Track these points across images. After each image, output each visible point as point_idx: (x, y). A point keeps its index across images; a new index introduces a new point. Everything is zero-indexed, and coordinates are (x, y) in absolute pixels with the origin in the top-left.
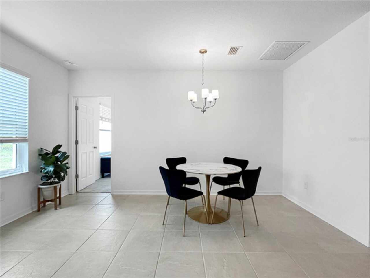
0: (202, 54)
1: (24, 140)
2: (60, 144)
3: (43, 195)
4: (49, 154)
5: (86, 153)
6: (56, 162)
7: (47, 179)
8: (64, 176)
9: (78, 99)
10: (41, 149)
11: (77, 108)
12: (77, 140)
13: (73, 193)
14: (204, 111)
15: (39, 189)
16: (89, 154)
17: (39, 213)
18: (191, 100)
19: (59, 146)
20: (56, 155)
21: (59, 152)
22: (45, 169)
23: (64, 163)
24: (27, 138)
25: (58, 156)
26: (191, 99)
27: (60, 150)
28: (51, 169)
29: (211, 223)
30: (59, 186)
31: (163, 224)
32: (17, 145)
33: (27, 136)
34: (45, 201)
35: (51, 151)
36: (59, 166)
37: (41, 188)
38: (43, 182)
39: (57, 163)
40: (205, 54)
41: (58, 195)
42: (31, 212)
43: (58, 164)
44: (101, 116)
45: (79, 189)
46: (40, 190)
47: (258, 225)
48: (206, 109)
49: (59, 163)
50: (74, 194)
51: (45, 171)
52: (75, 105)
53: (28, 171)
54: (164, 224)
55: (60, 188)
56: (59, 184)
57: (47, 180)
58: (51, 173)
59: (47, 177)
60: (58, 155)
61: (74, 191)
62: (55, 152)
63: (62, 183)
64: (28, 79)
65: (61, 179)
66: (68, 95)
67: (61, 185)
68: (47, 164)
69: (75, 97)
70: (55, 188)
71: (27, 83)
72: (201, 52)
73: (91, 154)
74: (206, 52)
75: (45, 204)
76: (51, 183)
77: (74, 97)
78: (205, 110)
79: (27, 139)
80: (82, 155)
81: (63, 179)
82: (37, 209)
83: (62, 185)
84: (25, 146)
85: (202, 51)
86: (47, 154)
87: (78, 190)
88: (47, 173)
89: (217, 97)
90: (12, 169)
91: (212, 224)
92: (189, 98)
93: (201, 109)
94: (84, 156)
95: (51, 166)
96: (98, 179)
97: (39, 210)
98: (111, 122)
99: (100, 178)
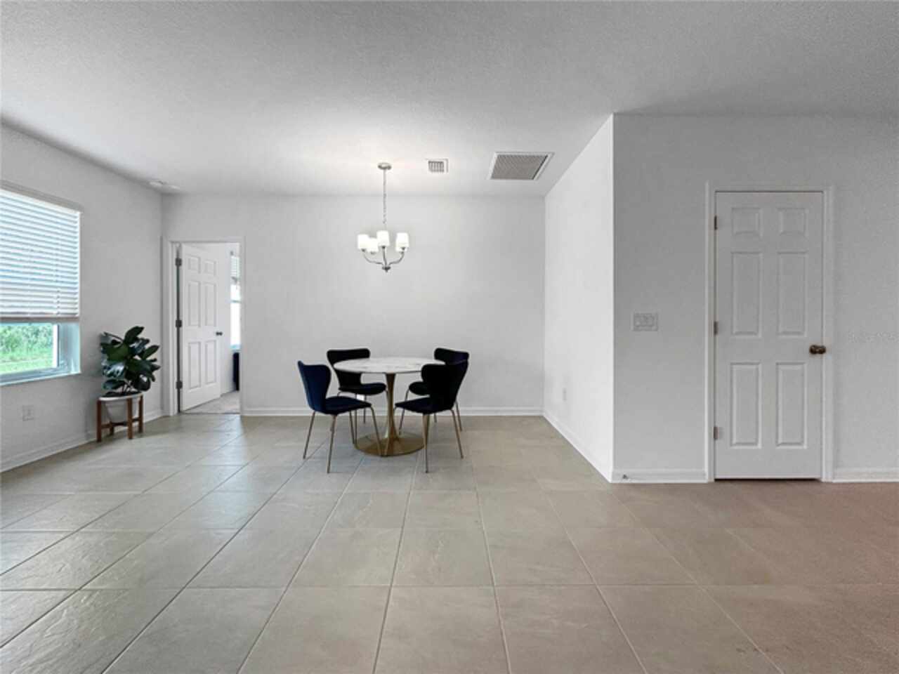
0: (382, 171)
1: (72, 318)
2: (140, 325)
3: (108, 415)
4: (119, 343)
5: (199, 343)
6: (129, 357)
7: (114, 385)
8: (149, 382)
9: (180, 246)
10: (104, 335)
11: (179, 262)
12: (181, 318)
13: (171, 414)
14: (387, 269)
15: (100, 404)
16: (206, 346)
17: (100, 443)
18: (363, 250)
19: (139, 330)
20: (131, 346)
21: (136, 340)
22: (109, 369)
23: (149, 359)
24: (77, 315)
25: (133, 347)
26: (364, 248)
27: (140, 336)
28: (120, 368)
29: (386, 454)
30: (139, 399)
31: (304, 457)
32: (58, 327)
33: (78, 311)
34: (112, 425)
35: (123, 338)
36: (136, 363)
37: (105, 402)
38: (107, 391)
39: (132, 358)
40: (388, 171)
41: (136, 415)
42: (86, 442)
43: (136, 360)
44: (235, 276)
45: (185, 407)
46: (102, 405)
47: (462, 457)
48: (391, 266)
49: (137, 357)
50: (174, 416)
51: (109, 372)
52: (175, 257)
53: (79, 371)
54: (307, 456)
55: (141, 403)
56: (139, 395)
57: (116, 388)
58: (119, 374)
59: (115, 382)
60: (135, 345)
61: (173, 410)
62: (131, 340)
63: (144, 393)
64: (78, 214)
65: (140, 386)
66: (162, 239)
67: (142, 397)
68: (113, 360)
69: (177, 242)
70: (130, 402)
71: (78, 220)
72: (380, 167)
73: (211, 346)
74: (389, 168)
75: (112, 430)
76: (123, 394)
77: (172, 242)
78: (387, 266)
79: (77, 318)
80: (190, 348)
81: (146, 387)
82: (95, 439)
83: (144, 398)
84: (75, 330)
85: (383, 166)
86: (114, 342)
87: (181, 409)
88: (112, 374)
89: (407, 245)
90: (51, 369)
91: (387, 456)
92: (360, 247)
93: (381, 266)
94: (195, 348)
95: (121, 363)
96: (228, 391)
97: (99, 440)
98: (240, 285)
99: (232, 389)
